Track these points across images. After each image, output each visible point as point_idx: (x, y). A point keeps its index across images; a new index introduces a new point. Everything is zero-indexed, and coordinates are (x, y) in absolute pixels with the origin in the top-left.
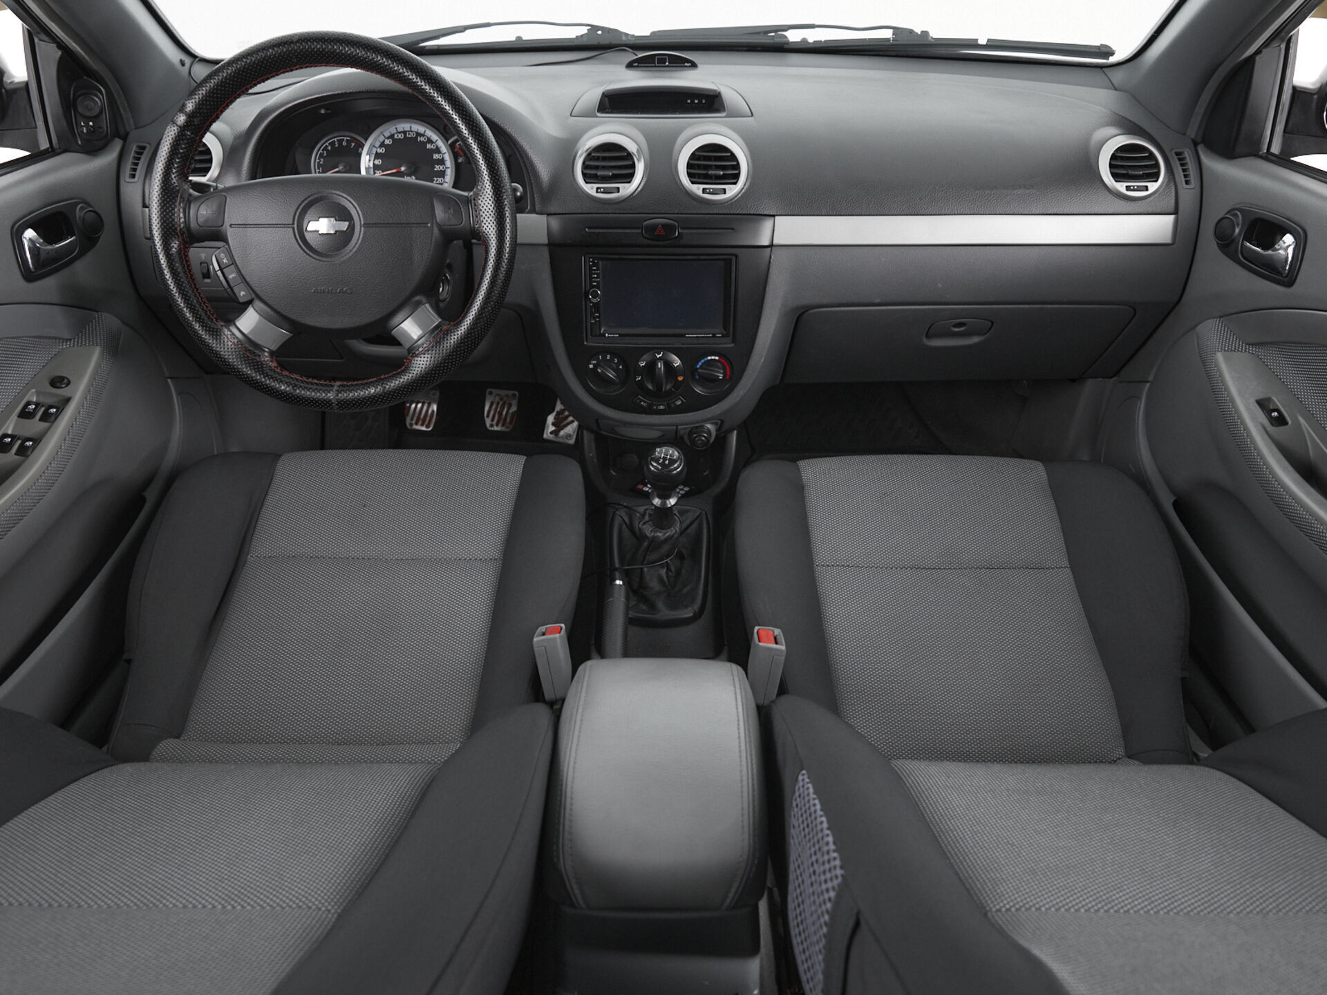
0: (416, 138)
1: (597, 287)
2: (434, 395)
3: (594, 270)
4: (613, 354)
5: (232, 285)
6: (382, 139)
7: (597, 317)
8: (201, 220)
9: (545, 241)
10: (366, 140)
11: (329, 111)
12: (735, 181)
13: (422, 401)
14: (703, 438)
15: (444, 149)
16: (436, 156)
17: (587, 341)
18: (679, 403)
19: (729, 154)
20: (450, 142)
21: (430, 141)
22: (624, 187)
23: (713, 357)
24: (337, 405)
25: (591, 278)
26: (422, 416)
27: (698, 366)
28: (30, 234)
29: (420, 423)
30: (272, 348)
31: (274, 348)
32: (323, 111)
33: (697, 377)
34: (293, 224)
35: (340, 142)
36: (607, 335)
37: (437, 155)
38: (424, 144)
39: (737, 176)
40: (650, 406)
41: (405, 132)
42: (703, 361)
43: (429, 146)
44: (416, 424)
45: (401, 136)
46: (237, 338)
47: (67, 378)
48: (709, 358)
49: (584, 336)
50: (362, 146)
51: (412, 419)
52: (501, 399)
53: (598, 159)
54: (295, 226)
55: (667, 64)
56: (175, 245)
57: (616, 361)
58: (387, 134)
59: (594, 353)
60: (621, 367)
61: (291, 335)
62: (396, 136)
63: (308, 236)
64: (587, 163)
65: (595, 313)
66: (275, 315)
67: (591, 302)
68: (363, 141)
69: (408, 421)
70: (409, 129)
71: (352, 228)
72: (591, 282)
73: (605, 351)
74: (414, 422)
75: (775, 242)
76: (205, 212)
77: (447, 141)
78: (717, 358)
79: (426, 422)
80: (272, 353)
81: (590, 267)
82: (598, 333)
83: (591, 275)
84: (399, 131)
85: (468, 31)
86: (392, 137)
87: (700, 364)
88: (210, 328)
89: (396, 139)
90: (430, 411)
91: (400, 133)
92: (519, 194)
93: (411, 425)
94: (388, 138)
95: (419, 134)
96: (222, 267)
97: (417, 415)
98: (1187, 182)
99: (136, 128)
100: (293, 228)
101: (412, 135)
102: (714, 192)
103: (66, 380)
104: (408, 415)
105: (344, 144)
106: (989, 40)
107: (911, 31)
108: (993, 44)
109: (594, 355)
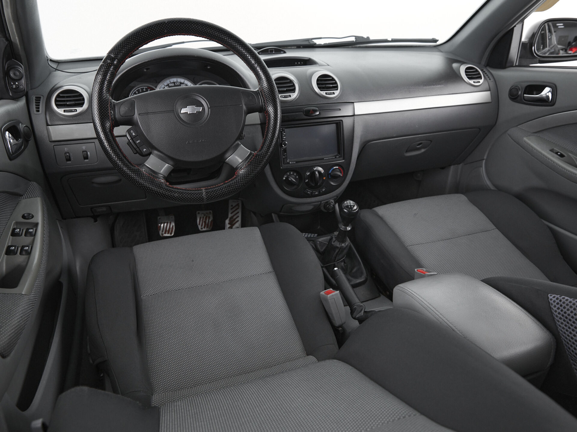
1: (285, 141)
2: (172, 218)
3: (283, 133)
4: (294, 171)
5: (139, 147)
6: (163, 86)
7: (286, 155)
8: (122, 113)
11: (148, 70)
12: (336, 89)
13: (166, 222)
14: (332, 206)
17: (282, 167)
18: (324, 190)
19: (331, 78)
22: (293, 95)
23: (336, 167)
26: (168, 229)
27: (330, 172)
29: (167, 232)
31: (165, 174)
33: (330, 177)
35: (142, 89)
36: (290, 163)
39: (337, 87)
40: (312, 193)
41: (174, 83)
42: (332, 169)
44: (165, 233)
45: (172, 85)
46: (147, 171)
48: (334, 168)
49: (281, 164)
51: (163, 231)
52: (204, 215)
54: (175, 111)
55: (274, 52)
57: (295, 174)
58: (166, 84)
60: (297, 177)
61: (174, 166)
62: (170, 85)
63: (181, 116)
65: (284, 153)
68: (155, 88)
69: (160, 232)
70: (176, 81)
71: (204, 109)
72: (282, 139)
73: (290, 170)
74: (164, 233)
75: (356, 113)
76: (124, 109)
78: (337, 167)
79: (170, 232)
80: (164, 177)
82: (286, 162)
83: (281, 135)
84: (171, 82)
86: (168, 85)
87: (331, 171)
90: (171, 226)
93: (162, 234)
94: (166, 86)
95: (181, 83)
97: (165, 229)
98: (490, 79)
99: (31, 89)
100: (174, 113)
101: (178, 84)
102: (330, 94)
103: (31, 215)
104: (160, 229)
105: (144, 90)
106: (392, 39)
107: (363, 37)
108: (393, 41)
109: (285, 173)
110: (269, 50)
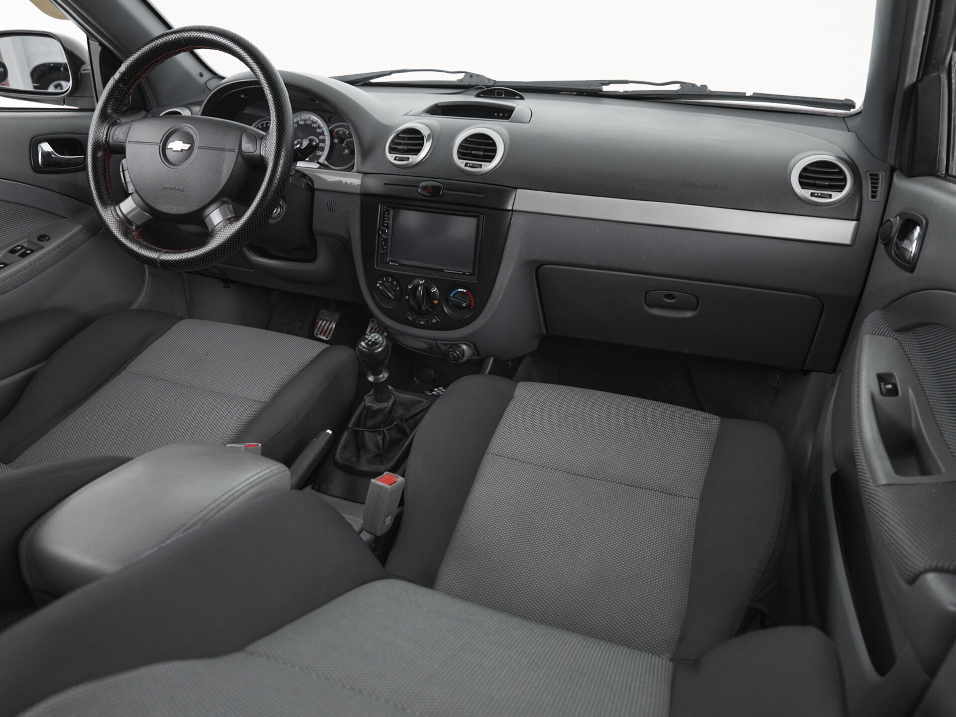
0: (312, 124)
1: (387, 227)
2: (335, 316)
3: (386, 214)
4: (394, 278)
5: (127, 182)
7: (385, 249)
8: (114, 138)
9: (358, 191)
11: (247, 97)
12: (489, 160)
13: (327, 319)
14: (455, 354)
15: (327, 133)
17: (377, 266)
18: (434, 321)
19: (492, 142)
21: (319, 127)
22: (413, 158)
23: (462, 290)
24: (160, 263)
25: (384, 220)
26: (325, 329)
27: (451, 295)
28: (46, 147)
29: (323, 334)
30: (137, 224)
32: (242, 96)
33: (450, 304)
34: (161, 143)
36: (390, 263)
37: (321, 136)
38: (316, 128)
39: (492, 157)
40: (415, 320)
41: (305, 120)
42: (455, 292)
43: (318, 130)
44: (320, 334)
45: (302, 123)
46: (117, 213)
47: (49, 236)
48: (459, 290)
49: (375, 262)
51: (318, 331)
52: (378, 327)
53: (403, 138)
55: (503, 96)
57: (395, 283)
59: (381, 275)
60: (398, 288)
61: (152, 217)
62: (300, 123)
63: (167, 152)
64: (394, 141)
65: (384, 246)
66: (142, 203)
67: (382, 238)
69: (316, 332)
70: (308, 119)
71: (192, 148)
72: (384, 223)
73: (388, 275)
74: (319, 333)
75: (514, 208)
76: (119, 134)
77: (328, 127)
78: (465, 291)
79: (326, 335)
80: (137, 227)
81: (384, 212)
82: (385, 261)
83: (384, 217)
84: (302, 119)
85: (393, 75)
86: (297, 123)
87: (453, 293)
88: (104, 203)
89: (300, 125)
90: (330, 327)
91: (302, 120)
93: (317, 334)
95: (313, 122)
96: (124, 170)
97: (321, 328)
98: (873, 197)
99: (158, 107)
100: (160, 146)
101: (309, 122)
102: (473, 166)
103: (48, 238)
104: (316, 327)
106: (754, 93)
107: (694, 85)
108: (756, 97)
109: (380, 278)
110: (496, 91)
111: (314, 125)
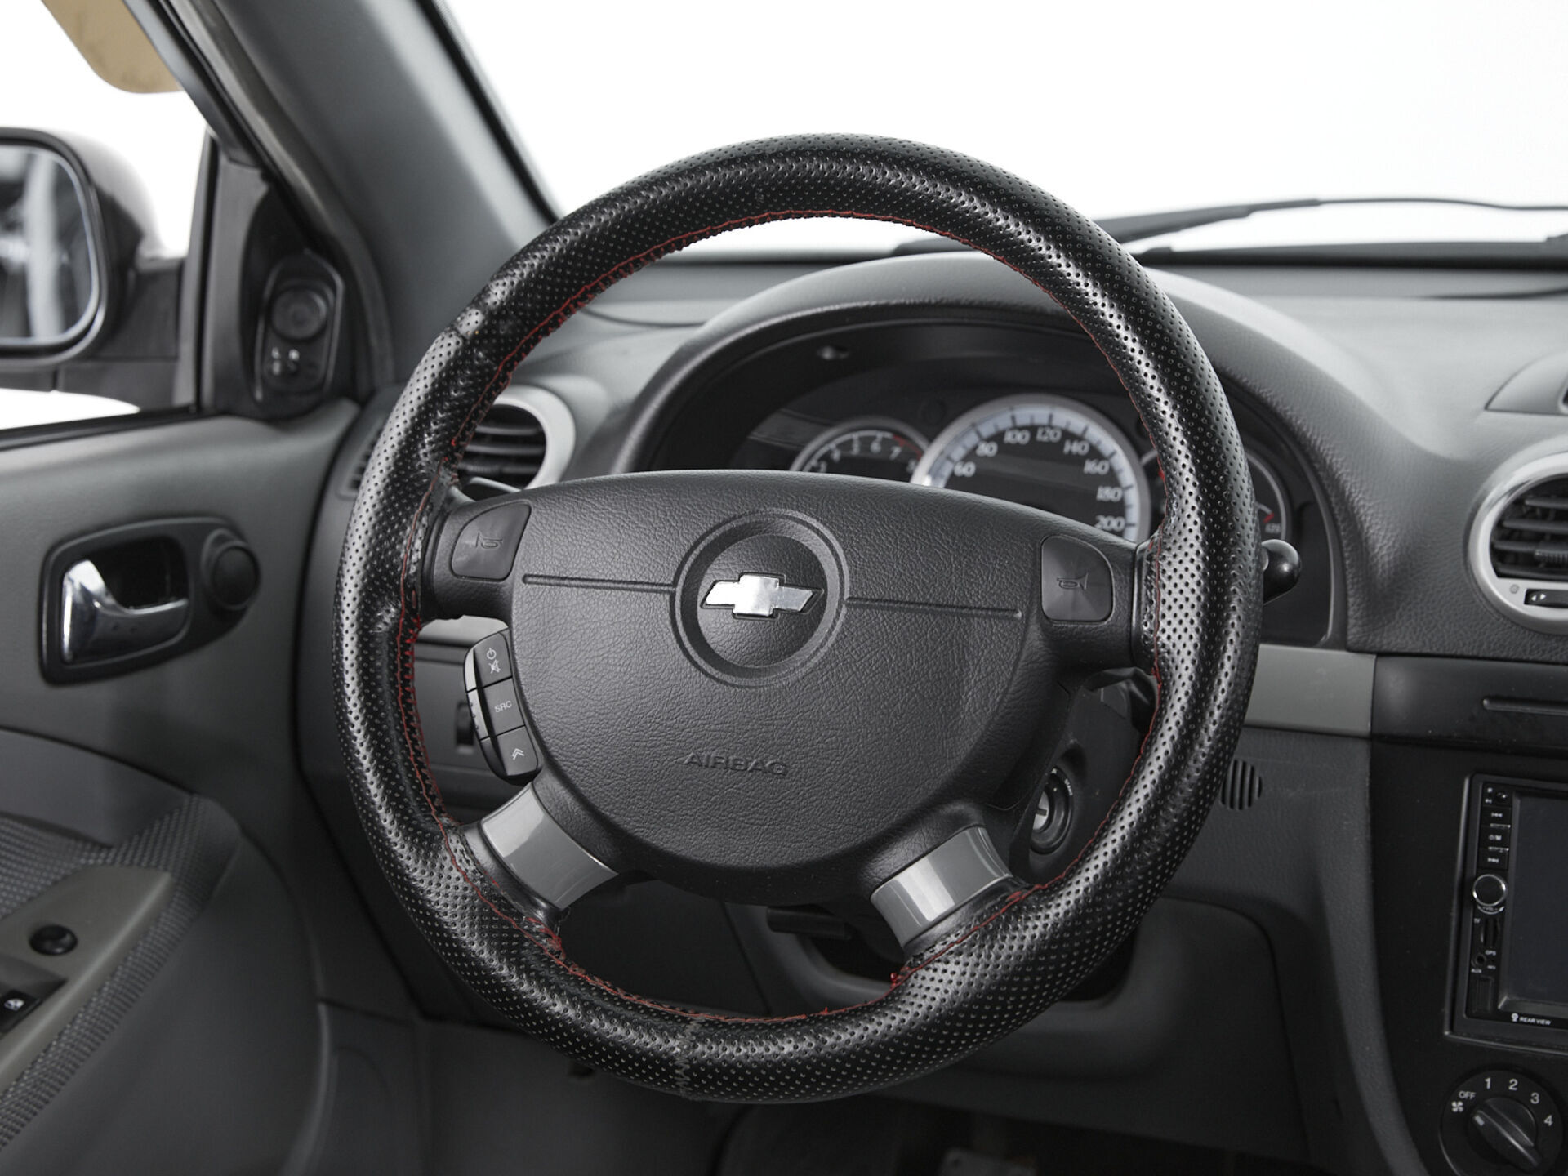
0: (1061, 444)
1: (1501, 870)
3: (1497, 820)
4: (1531, 1076)
5: (498, 730)
6: (971, 440)
7: (1492, 960)
8: (459, 560)
9: (1363, 725)
10: (931, 438)
11: (843, 356)
15: (1129, 475)
16: (1105, 494)
17: (1452, 1028)
20: (1147, 458)
21: (1095, 454)
24: (687, 1073)
25: (1484, 843)
28: (86, 576)
30: (556, 902)
31: (562, 901)
32: (828, 354)
34: (675, 584)
35: (866, 442)
36: (1515, 1017)
37: (1111, 489)
38: (1079, 460)
41: (1033, 429)
43: (1090, 467)
45: (1022, 438)
46: (476, 862)
47: (73, 936)
49: (1447, 1011)
50: (918, 455)
53: (1545, 514)
54: (679, 590)
56: (388, 615)
57: (1536, 1099)
58: (987, 430)
59: (1472, 1067)
60: (1549, 1121)
61: (617, 874)
62: (1009, 438)
63: (704, 618)
64: (1507, 524)
65: (1486, 946)
66: (583, 814)
67: (1477, 914)
68: (922, 443)
70: (1045, 421)
71: (817, 606)
72: (1483, 854)
73: (1504, 1066)
76: (474, 543)
77: (1140, 453)
80: (554, 914)
81: (1486, 810)
82: (1489, 1007)
83: (1485, 832)
84: (1019, 423)
85: (1257, 218)
86: (998, 437)
88: (417, 828)
89: (1009, 444)
91: (1021, 429)
92: (1286, 568)
94: (989, 440)
95: (1068, 435)
96: (485, 681)
100: (673, 596)
101: (1053, 436)
103: (67, 939)
105: (875, 447)
109: (1469, 1075)
111: (1075, 448)
